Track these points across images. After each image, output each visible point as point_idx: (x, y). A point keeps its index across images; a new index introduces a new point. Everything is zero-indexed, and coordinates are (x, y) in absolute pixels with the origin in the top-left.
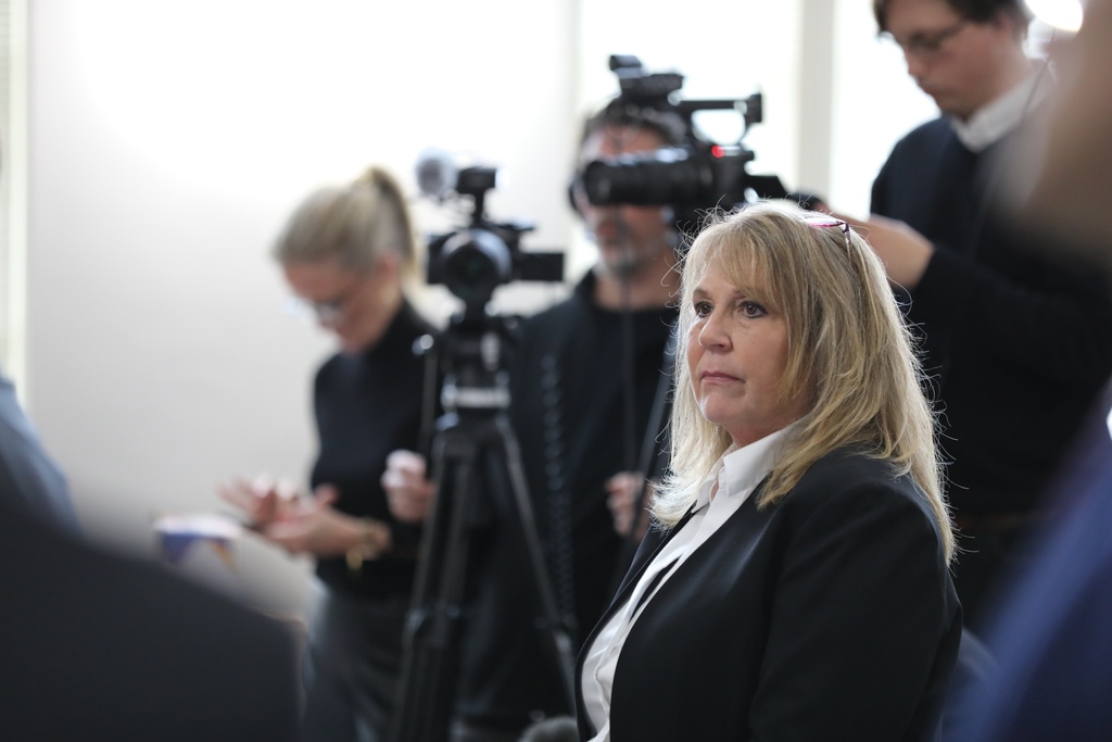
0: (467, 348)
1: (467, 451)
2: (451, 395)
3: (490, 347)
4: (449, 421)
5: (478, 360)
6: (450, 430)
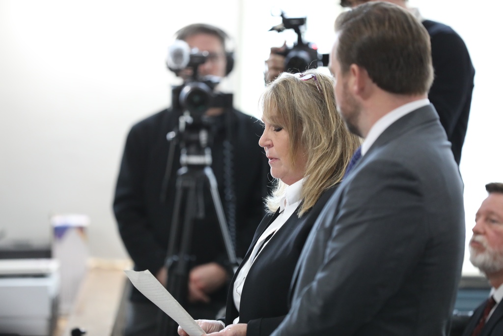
0: (193, 137)
1: (191, 184)
2: (184, 159)
3: (203, 136)
4: (183, 171)
5: (197, 143)
6: (184, 175)
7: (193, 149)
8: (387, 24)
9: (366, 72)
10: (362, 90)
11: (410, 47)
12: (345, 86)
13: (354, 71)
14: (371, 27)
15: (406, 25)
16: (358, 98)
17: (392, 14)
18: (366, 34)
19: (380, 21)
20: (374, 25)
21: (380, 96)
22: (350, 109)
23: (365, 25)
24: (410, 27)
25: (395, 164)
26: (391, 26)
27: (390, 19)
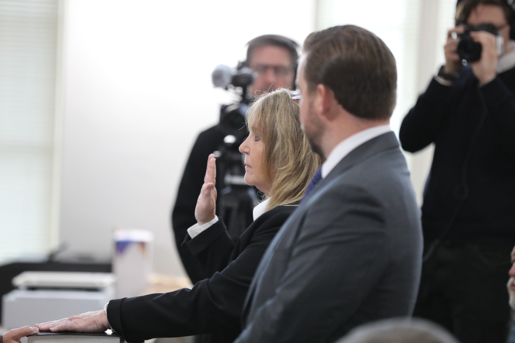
1: (234, 204)
2: (228, 179)
4: (227, 191)
7: (236, 169)
8: (356, 46)
9: (332, 93)
10: (327, 111)
11: (379, 71)
12: (311, 105)
13: (320, 91)
14: (340, 48)
15: (375, 49)
16: (323, 118)
17: (361, 37)
18: (335, 56)
19: (350, 43)
20: (343, 46)
21: (346, 119)
22: (314, 128)
23: (334, 47)
24: (379, 51)
25: (360, 190)
26: (360, 49)
27: (359, 42)
